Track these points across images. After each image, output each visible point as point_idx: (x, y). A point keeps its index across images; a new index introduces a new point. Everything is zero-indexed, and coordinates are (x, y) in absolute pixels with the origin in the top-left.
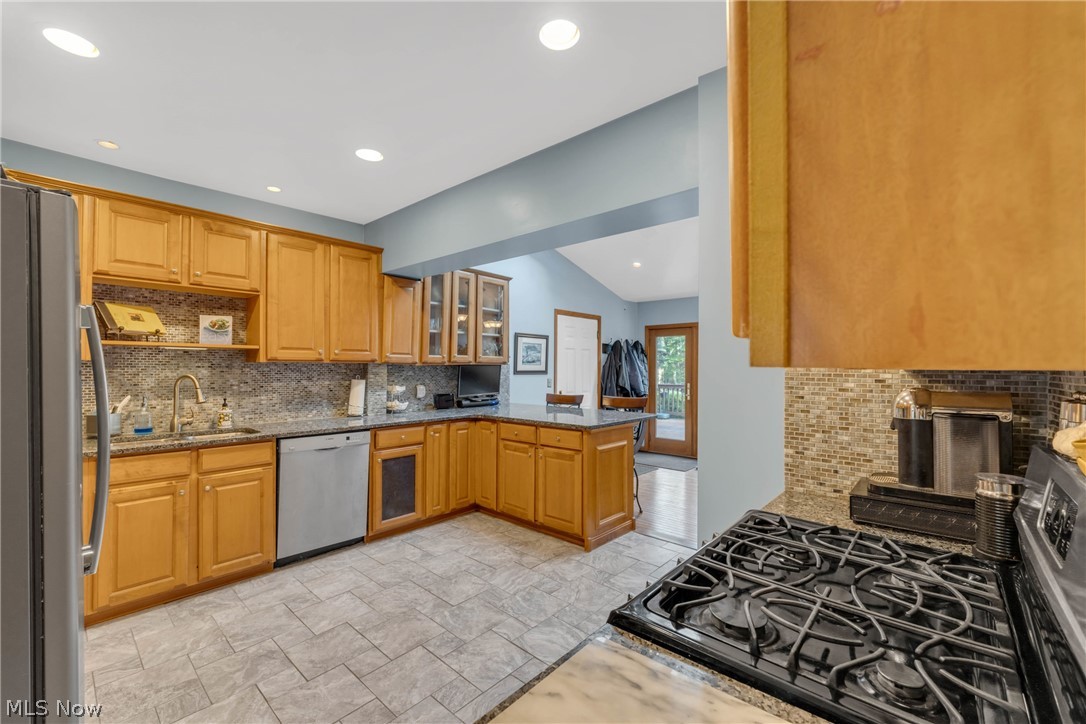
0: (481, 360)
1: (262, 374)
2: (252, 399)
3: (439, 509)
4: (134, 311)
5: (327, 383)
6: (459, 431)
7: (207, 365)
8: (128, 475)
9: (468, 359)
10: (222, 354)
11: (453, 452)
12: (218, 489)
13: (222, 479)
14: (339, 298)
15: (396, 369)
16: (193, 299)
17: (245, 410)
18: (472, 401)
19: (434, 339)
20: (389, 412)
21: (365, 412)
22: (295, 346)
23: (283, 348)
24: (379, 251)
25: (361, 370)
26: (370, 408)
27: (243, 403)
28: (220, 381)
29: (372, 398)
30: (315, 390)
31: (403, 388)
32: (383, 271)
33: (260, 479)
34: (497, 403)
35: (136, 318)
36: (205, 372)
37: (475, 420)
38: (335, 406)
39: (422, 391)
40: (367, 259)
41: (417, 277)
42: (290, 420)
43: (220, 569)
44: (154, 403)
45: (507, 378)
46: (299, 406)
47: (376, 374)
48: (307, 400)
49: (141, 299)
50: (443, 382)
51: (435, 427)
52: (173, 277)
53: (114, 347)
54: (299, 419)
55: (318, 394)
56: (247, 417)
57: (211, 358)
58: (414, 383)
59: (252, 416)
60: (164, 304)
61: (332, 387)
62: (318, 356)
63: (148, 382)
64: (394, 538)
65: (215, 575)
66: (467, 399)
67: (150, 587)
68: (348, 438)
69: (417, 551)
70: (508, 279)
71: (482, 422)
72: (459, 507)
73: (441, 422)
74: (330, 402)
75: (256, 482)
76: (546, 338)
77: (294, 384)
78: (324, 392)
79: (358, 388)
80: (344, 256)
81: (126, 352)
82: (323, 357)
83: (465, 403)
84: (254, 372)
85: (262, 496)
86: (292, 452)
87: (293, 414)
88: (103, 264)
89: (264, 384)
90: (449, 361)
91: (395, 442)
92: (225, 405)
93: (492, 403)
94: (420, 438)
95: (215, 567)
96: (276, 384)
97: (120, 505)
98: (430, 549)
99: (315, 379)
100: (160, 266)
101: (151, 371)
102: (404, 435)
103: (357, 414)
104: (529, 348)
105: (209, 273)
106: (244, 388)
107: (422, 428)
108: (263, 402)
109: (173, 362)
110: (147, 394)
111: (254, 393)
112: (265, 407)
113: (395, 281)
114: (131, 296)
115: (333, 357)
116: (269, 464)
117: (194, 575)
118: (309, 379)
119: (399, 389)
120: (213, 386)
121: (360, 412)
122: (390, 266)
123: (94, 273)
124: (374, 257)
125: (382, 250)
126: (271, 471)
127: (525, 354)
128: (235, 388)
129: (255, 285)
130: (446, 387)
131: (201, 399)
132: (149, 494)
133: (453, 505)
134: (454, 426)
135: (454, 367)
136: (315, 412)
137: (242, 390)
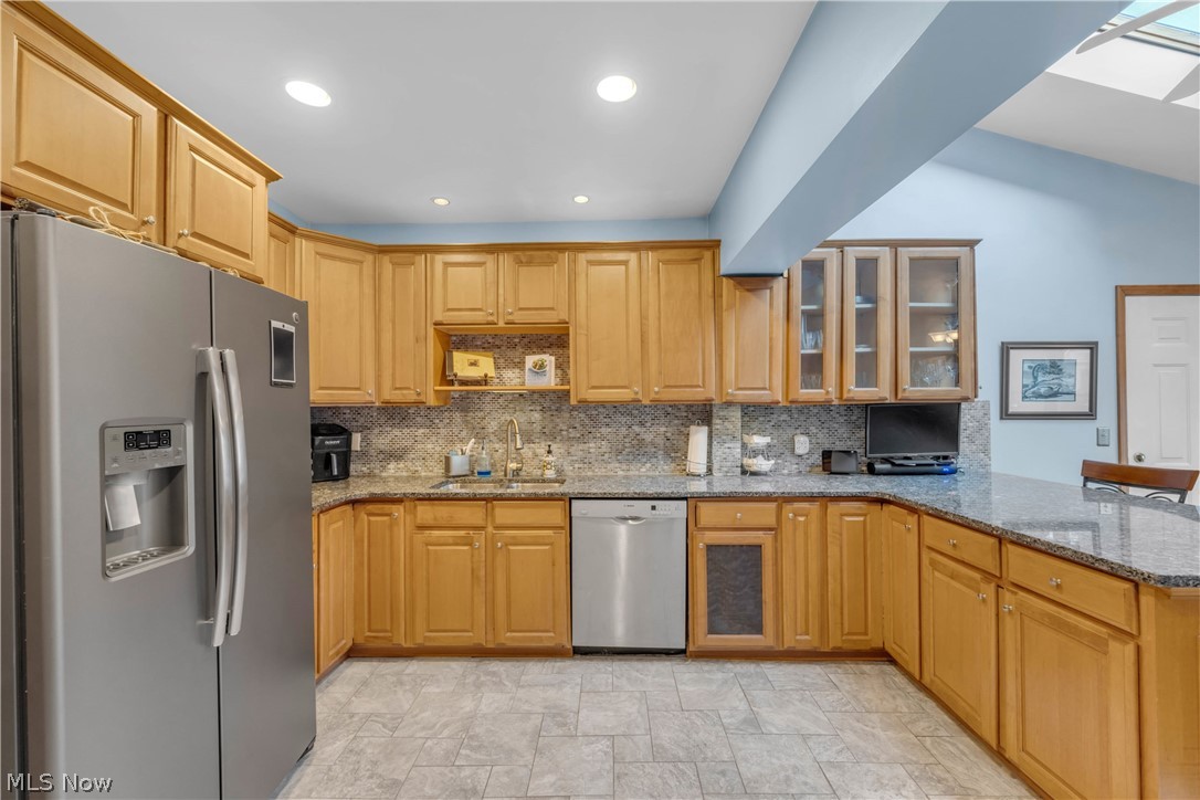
0: (906, 395)
1: (590, 417)
2: (581, 446)
3: (806, 640)
4: (472, 357)
5: (663, 429)
6: (849, 518)
7: (539, 408)
8: (435, 519)
9: (881, 392)
10: (552, 395)
11: (833, 550)
12: (511, 548)
13: (514, 537)
14: (659, 319)
15: (755, 413)
16: (526, 340)
17: (575, 458)
18: (893, 464)
19: (813, 365)
20: (744, 472)
21: (710, 470)
22: (607, 384)
23: (594, 387)
24: (714, 246)
25: (703, 413)
26: (715, 466)
27: (572, 450)
28: (550, 426)
29: (718, 452)
30: (648, 437)
31: (767, 440)
32: (723, 271)
33: (551, 544)
34: (954, 472)
35: (474, 364)
36: (537, 416)
37: (882, 501)
38: (673, 459)
39: (802, 444)
40: (697, 260)
41: (778, 271)
42: (621, 473)
43: (513, 639)
44: (497, 446)
45: (983, 427)
46: (631, 457)
47: (725, 419)
48: (638, 451)
49: (486, 345)
50: (843, 431)
51: (797, 505)
52: (490, 318)
53: (468, 392)
54: (631, 473)
55: (652, 443)
56: (576, 466)
57: (542, 400)
58: (790, 432)
59: (581, 465)
60: (503, 348)
61: (669, 435)
62: (633, 396)
63: (493, 426)
64: (729, 666)
65: (510, 644)
66: (886, 461)
67: (454, 637)
68: (654, 508)
69: (743, 706)
70: (971, 244)
71: (892, 507)
72: (848, 647)
73: (811, 498)
74: (667, 454)
75: (547, 547)
76: (1092, 347)
77: (624, 431)
78: (660, 441)
79: (699, 436)
80: (666, 262)
81: (476, 396)
82: (640, 397)
83: (878, 466)
84: (582, 415)
85: (554, 565)
86: (584, 518)
87: (624, 467)
88: (439, 317)
89: (594, 430)
90: (841, 398)
91: (726, 522)
92: (549, 452)
93: (943, 468)
94: (771, 521)
95: (509, 634)
96: (604, 430)
97: (430, 548)
98: (764, 713)
99: (648, 424)
100: (480, 310)
101: (494, 414)
102: (739, 512)
103: (698, 472)
104: (1037, 368)
105: (521, 309)
106: (573, 433)
107: (773, 505)
108: (591, 450)
109: (511, 406)
110: (492, 437)
111: (582, 439)
112: (594, 458)
113: (740, 284)
114: (479, 343)
115: (653, 396)
116: (562, 528)
117: (490, 637)
118: (642, 424)
119: (759, 441)
120: (545, 430)
121: (702, 469)
122: (730, 261)
123: (435, 324)
124: (708, 255)
125: (720, 241)
126: (563, 536)
127: (1029, 381)
128: (564, 433)
129: (564, 316)
130: (847, 437)
131: (519, 446)
132: (451, 541)
133: (835, 641)
134: (833, 508)
135: (849, 408)
136: (648, 465)
137: (571, 436)
